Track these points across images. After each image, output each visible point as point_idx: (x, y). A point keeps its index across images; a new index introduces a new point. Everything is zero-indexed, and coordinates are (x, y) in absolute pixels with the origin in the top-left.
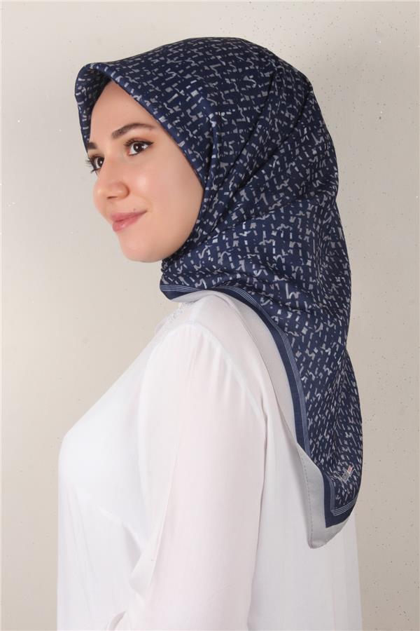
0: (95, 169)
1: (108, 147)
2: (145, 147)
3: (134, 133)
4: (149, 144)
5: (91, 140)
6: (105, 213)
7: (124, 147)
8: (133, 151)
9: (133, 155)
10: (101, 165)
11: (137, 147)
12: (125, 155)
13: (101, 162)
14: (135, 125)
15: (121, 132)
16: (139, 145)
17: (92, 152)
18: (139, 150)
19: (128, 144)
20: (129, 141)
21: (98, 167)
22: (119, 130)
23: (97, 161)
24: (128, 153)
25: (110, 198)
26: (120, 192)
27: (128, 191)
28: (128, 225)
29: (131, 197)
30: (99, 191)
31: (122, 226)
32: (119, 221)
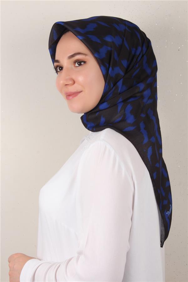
2: (82, 63)
3: (78, 57)
4: (85, 62)
5: (57, 59)
7: (73, 63)
8: (77, 65)
9: (77, 66)
10: (60, 70)
12: (73, 66)
14: (79, 54)
15: (73, 56)
16: (80, 63)
17: (57, 64)
18: (80, 65)
19: (75, 62)
20: (76, 60)
22: (71, 55)
24: (75, 65)
25: (66, 85)
26: (71, 82)
27: (74, 82)
28: (73, 97)
29: (75, 85)
30: (62, 82)
31: (71, 97)
32: (69, 96)
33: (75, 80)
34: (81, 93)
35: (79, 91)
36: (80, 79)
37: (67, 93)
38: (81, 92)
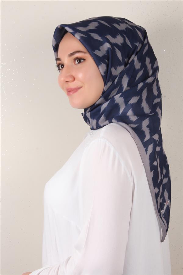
0: (59, 69)
1: (66, 60)
2: (82, 61)
3: (78, 55)
4: (84, 60)
5: (58, 57)
6: (63, 88)
7: (73, 60)
8: (77, 62)
9: (77, 64)
10: (62, 68)
11: (79, 61)
12: (73, 64)
13: (62, 66)
14: (78, 52)
15: (72, 54)
16: (80, 60)
17: (58, 62)
18: (80, 62)
19: (75, 59)
21: (61, 68)
23: (61, 66)
24: (75, 63)
25: (67, 82)
26: (71, 79)
27: (74, 79)
28: (73, 93)
29: (76, 81)
30: (62, 79)
31: (71, 93)
32: (70, 91)
33: (75, 77)
34: (81, 89)
35: (79, 87)
36: (80, 76)
37: (68, 89)
38: (81, 87)
